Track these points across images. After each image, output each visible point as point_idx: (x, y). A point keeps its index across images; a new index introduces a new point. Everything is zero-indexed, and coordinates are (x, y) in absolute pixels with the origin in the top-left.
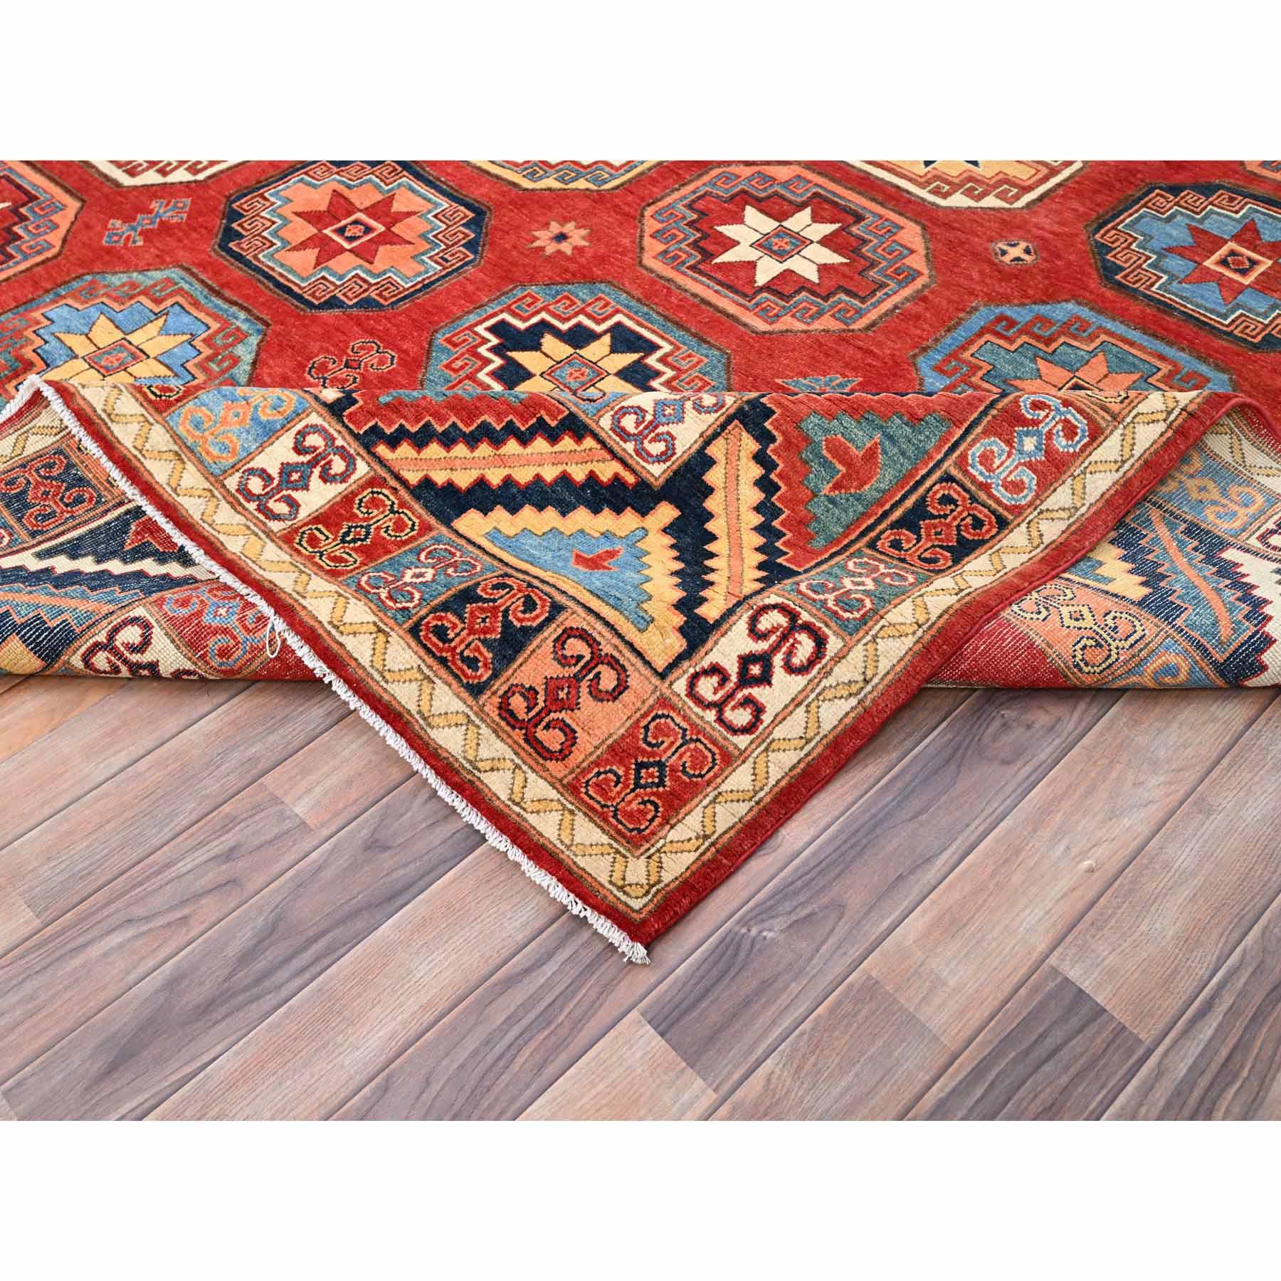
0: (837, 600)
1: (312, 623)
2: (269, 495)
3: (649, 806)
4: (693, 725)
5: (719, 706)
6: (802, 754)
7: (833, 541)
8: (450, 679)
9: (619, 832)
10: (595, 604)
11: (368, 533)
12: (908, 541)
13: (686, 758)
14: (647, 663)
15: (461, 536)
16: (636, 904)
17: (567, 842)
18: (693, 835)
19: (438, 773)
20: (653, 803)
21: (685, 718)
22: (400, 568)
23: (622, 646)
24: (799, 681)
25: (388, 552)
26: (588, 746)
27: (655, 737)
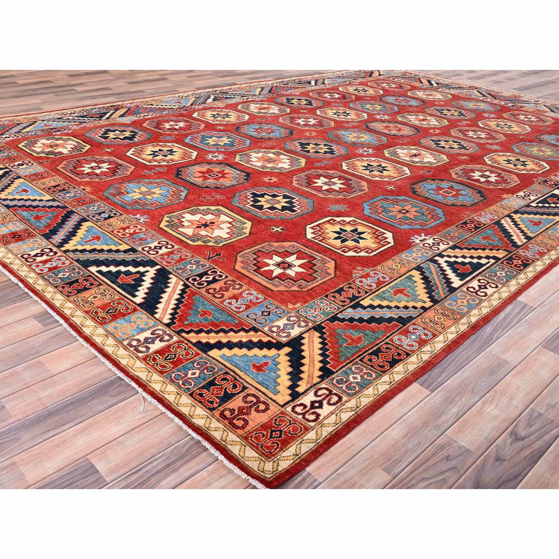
0: (346, 387)
1: (152, 390)
2: (139, 346)
3: (275, 444)
4: (294, 419)
5: (304, 415)
6: (335, 428)
7: (348, 359)
8: (202, 406)
9: (263, 453)
10: (259, 387)
11: (175, 356)
12: (375, 359)
13: (291, 428)
14: (277, 403)
15: (210, 357)
16: (268, 476)
17: (242, 455)
18: (292, 454)
19: (193, 430)
20: (276, 443)
21: (290, 417)
22: (186, 369)
23: (268, 399)
24: (333, 408)
25: (182, 363)
26: (252, 425)
27: (279, 422)
